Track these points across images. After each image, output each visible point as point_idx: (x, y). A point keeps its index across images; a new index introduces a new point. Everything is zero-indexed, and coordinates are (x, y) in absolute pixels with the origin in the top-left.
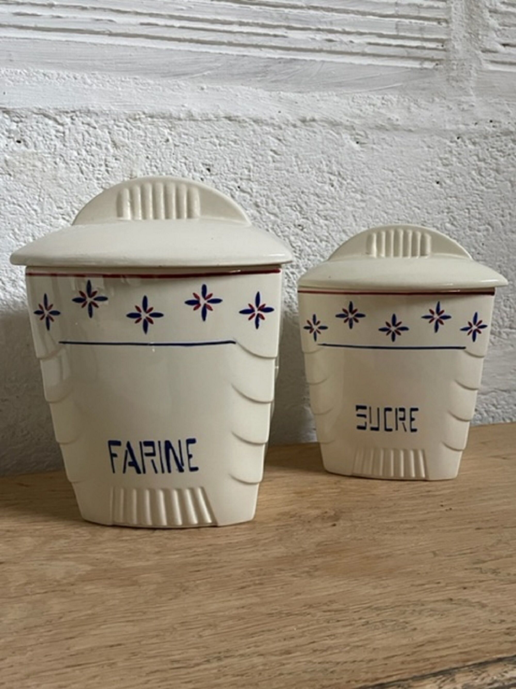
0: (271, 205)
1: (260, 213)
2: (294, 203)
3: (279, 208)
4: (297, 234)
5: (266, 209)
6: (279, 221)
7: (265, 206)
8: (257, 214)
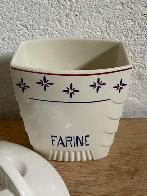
0: (130, 4)
1: (124, 8)
2: (143, 3)
3: (134, 5)
4: (143, 19)
5: (127, 5)
6: (134, 12)
7: (127, 4)
8: (122, 9)
